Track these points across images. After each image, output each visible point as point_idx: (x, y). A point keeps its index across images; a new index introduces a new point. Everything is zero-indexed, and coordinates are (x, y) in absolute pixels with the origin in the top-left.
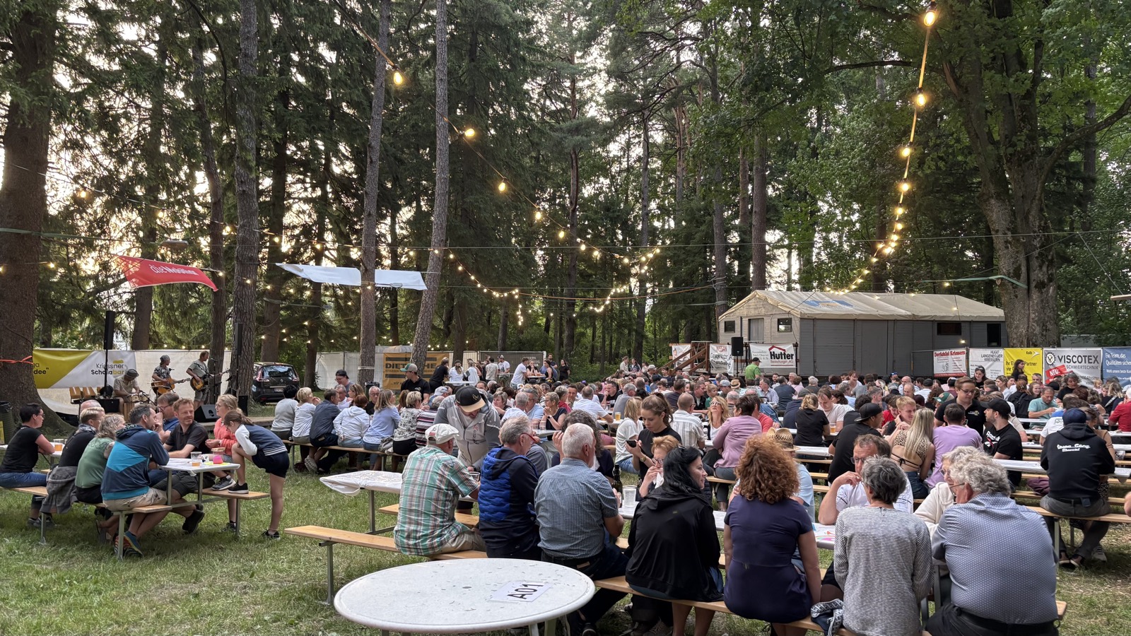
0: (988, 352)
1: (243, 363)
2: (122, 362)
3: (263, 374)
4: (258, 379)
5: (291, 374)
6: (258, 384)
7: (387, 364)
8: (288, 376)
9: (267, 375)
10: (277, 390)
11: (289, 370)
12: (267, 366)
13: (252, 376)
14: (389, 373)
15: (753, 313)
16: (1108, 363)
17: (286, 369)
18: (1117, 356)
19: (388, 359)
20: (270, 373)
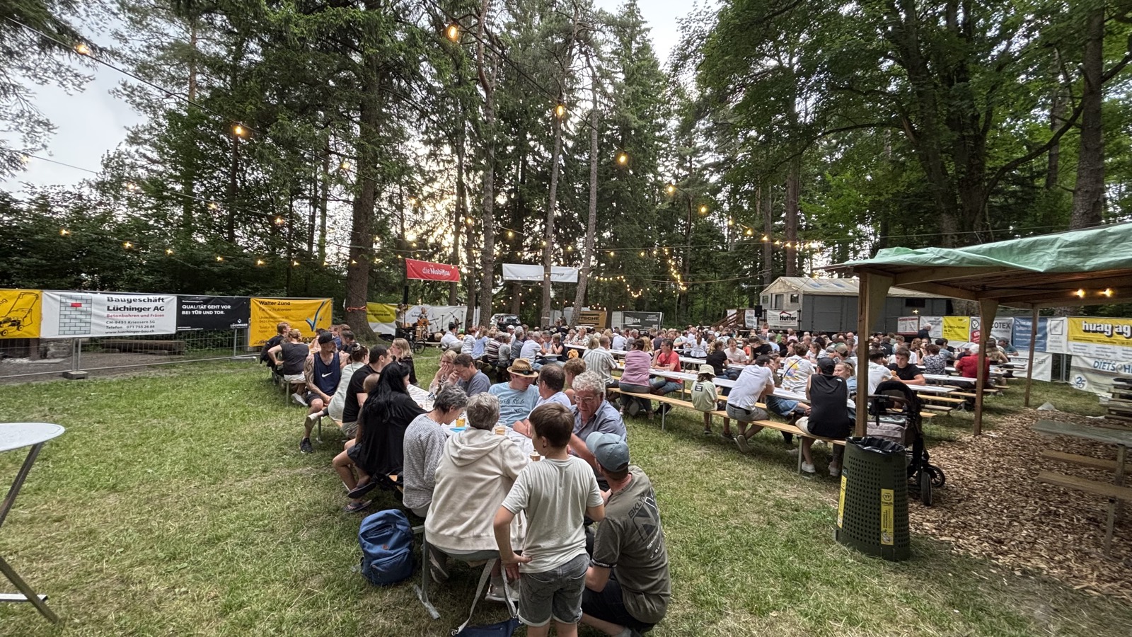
0: (933, 318)
15: (778, 291)
16: (1018, 329)
18: (1024, 323)
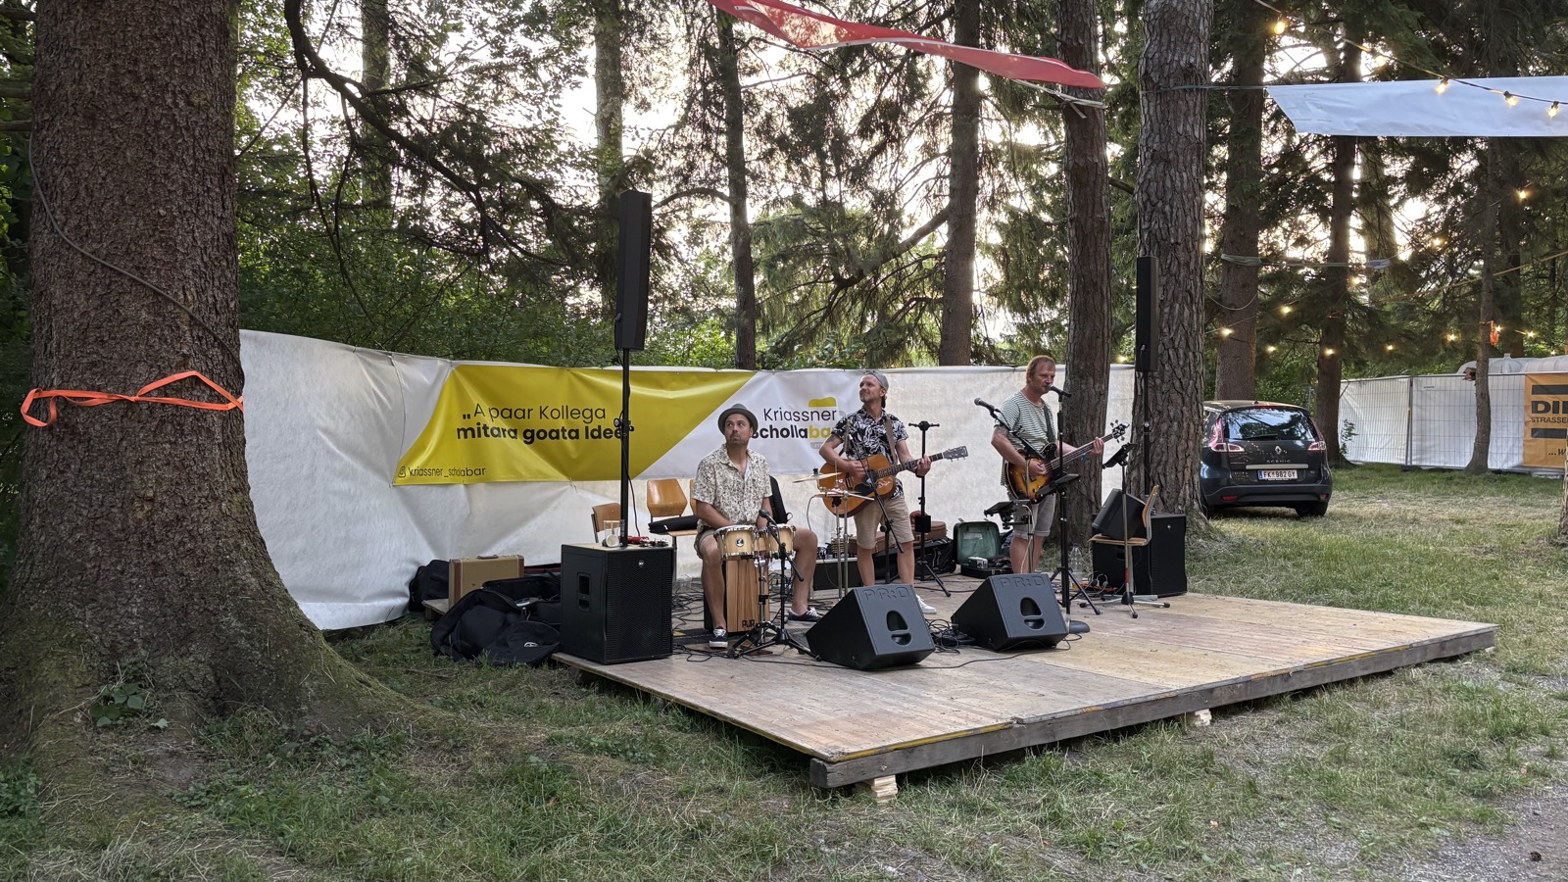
1: (1170, 401)
2: (832, 402)
3: (1226, 433)
4: (1212, 445)
5: (1301, 429)
6: (1214, 459)
7: (1535, 404)
8: (1292, 436)
9: (1235, 433)
10: (1265, 477)
11: (1294, 421)
12: (1236, 411)
13: (1197, 437)
14: (1542, 425)
17: (1286, 417)
19: (1538, 389)
20: (1244, 429)
